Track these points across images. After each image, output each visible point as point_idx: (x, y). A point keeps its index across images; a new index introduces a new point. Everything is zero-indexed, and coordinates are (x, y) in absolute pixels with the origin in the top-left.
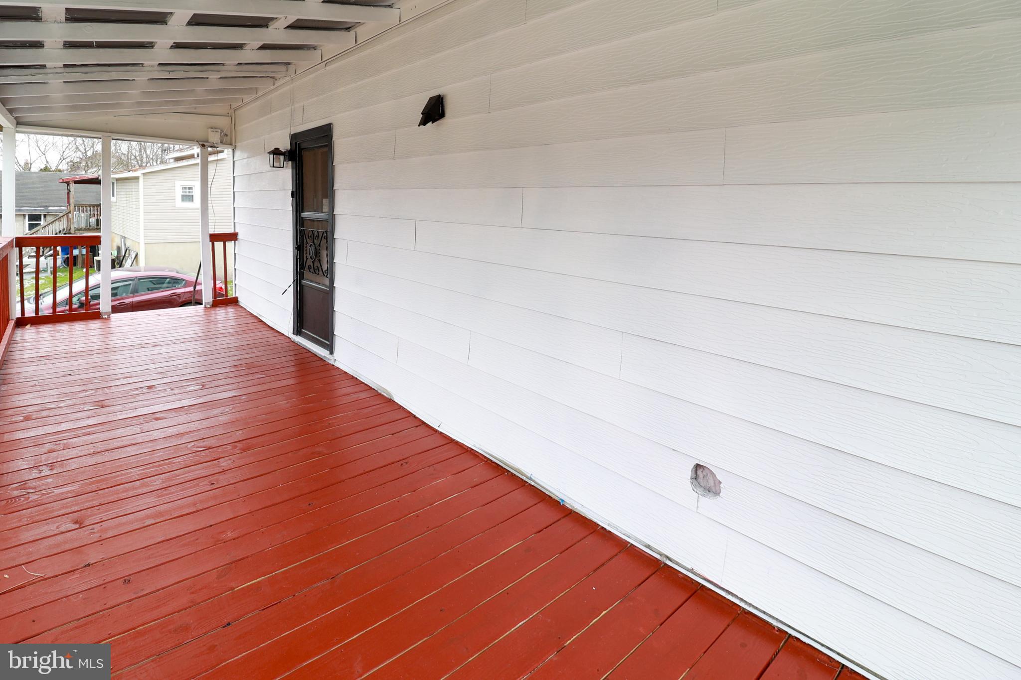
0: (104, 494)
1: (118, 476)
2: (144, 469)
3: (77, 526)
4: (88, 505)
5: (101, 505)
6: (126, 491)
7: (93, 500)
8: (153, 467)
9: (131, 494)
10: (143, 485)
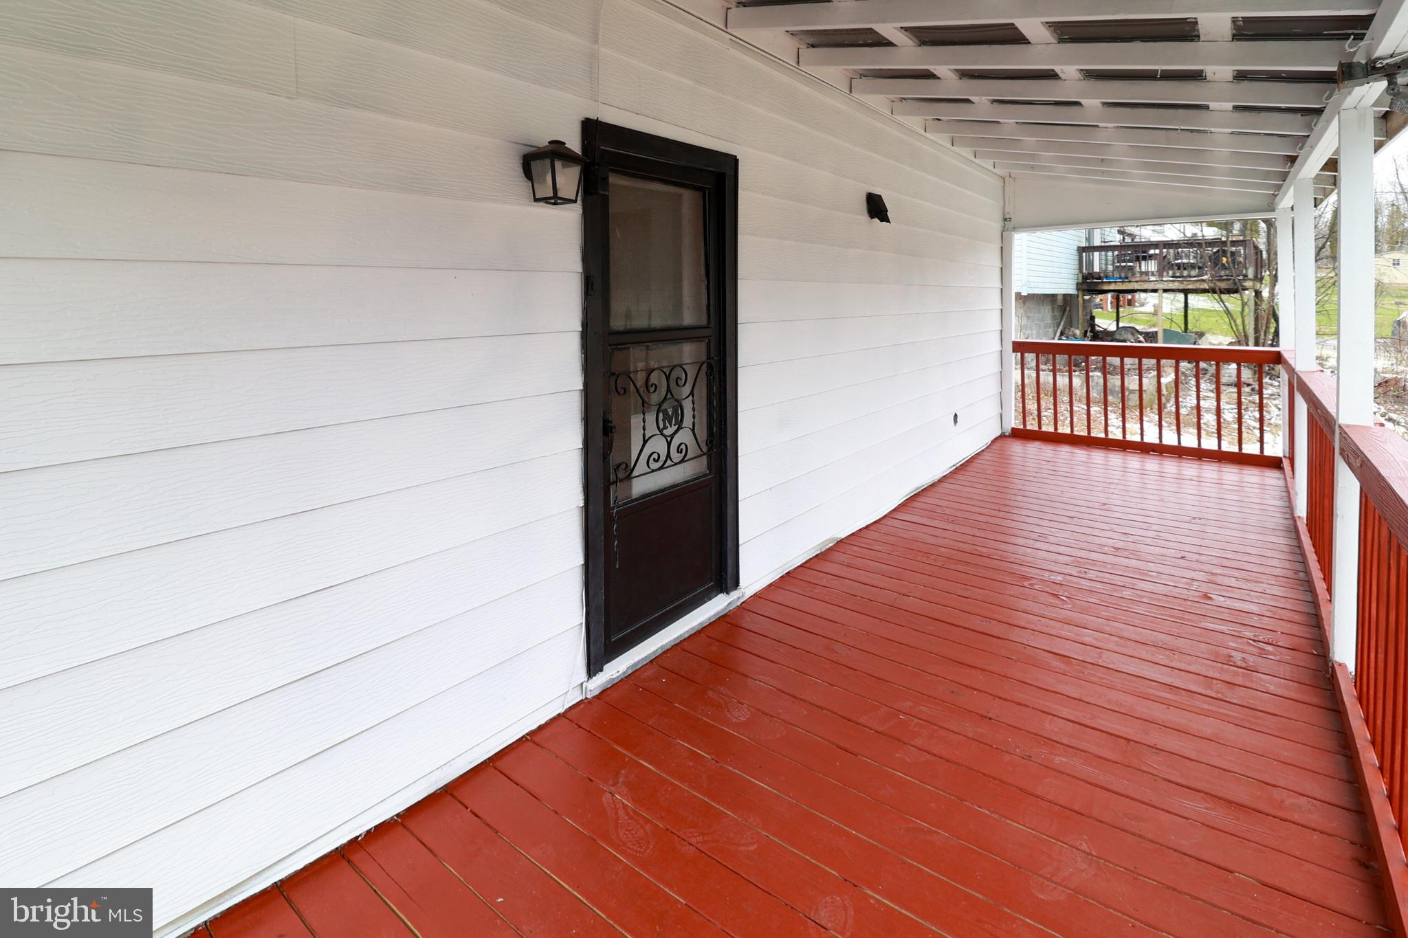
0: (1179, 606)
1: (1160, 614)
2: (1132, 608)
3: (1209, 595)
4: (1196, 605)
5: (1185, 600)
6: (1159, 600)
7: (1190, 605)
8: (1121, 606)
9: (1156, 596)
10: (1142, 597)
